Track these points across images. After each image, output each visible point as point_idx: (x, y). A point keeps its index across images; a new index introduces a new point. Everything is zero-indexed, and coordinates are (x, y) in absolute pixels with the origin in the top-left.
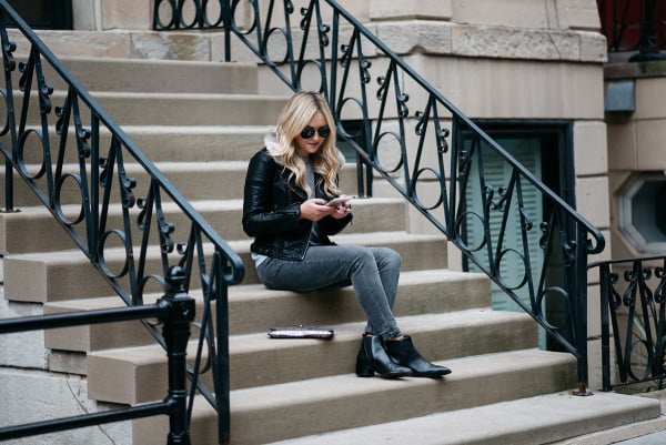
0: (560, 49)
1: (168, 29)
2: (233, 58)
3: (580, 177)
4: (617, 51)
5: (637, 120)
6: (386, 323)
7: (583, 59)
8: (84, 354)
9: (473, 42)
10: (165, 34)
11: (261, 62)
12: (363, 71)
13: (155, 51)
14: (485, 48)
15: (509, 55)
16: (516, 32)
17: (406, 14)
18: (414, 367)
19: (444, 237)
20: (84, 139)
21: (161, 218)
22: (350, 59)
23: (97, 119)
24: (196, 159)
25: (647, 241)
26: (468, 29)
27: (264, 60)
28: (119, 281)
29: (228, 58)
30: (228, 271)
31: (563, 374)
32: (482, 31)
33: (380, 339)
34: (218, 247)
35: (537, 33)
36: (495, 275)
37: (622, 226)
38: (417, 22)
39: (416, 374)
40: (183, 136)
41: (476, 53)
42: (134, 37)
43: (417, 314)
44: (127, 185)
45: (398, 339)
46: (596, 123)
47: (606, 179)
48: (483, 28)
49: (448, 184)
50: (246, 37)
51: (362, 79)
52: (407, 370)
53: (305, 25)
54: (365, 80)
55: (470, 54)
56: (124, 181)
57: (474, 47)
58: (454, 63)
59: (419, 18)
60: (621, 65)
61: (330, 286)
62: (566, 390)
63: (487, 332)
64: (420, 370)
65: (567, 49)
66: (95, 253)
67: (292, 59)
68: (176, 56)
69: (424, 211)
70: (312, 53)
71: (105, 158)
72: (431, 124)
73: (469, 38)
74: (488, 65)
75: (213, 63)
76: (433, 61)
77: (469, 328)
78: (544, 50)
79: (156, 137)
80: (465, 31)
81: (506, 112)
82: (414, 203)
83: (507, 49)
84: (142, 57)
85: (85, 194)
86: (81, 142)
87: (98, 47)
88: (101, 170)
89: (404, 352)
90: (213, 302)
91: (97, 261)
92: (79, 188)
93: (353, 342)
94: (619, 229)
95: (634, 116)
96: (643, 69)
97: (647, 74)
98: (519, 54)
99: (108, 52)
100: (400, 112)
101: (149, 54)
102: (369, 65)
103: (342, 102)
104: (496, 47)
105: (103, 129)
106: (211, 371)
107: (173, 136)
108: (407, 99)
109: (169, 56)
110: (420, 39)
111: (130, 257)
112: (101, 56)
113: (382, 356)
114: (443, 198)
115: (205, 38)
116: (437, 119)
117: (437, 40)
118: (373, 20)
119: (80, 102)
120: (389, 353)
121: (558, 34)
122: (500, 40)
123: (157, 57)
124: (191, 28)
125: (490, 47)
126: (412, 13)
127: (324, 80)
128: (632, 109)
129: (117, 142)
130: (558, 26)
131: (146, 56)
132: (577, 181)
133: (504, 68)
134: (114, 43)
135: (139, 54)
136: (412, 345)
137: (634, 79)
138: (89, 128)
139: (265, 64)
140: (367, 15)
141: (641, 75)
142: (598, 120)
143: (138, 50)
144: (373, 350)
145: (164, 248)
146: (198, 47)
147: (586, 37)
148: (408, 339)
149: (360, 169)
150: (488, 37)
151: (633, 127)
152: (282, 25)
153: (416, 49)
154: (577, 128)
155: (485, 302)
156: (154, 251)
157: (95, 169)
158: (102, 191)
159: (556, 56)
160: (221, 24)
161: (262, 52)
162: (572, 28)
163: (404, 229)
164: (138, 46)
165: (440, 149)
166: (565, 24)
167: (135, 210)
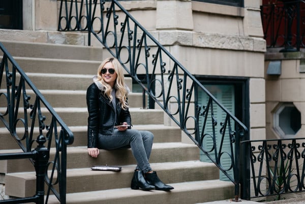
0: (244, 45)
1: (64, 30)
2: (91, 44)
3: (252, 103)
4: (274, 47)
5: (282, 79)
6: (145, 165)
7: (255, 50)
8: (4, 174)
9: (203, 40)
10: (64, 33)
11: (104, 47)
12: (146, 52)
13: (59, 40)
14: (208, 44)
15: (220, 47)
16: (223, 37)
17: (172, 27)
18: (157, 185)
19: (179, 128)
20: (9, 78)
21: (40, 114)
22: (141, 47)
23: (15, 69)
24: (69, 89)
25: (286, 134)
26: (201, 35)
27: (105, 45)
28: (22, 142)
29: (89, 44)
30: (66, 138)
31: (228, 192)
32: (208, 36)
33: (142, 172)
34: (63, 128)
35: (233, 38)
36: (200, 145)
37: (274, 127)
38: (177, 31)
39: (157, 189)
40: (63, 78)
41: (204, 46)
42: (49, 34)
43: (164, 162)
44: (26, 98)
45: (150, 172)
46: (260, 79)
47: (264, 105)
48: (208, 34)
49: (181, 104)
50: (97, 35)
51: (146, 55)
52: (153, 187)
53: (123, 30)
54: (147, 56)
55: (201, 46)
56: (25, 97)
57: (203, 43)
58: (194, 50)
59: (178, 29)
60: (275, 53)
61: (121, 147)
62: (229, 199)
63: (195, 171)
64: (159, 187)
65: (247, 45)
66: (12, 129)
67: (117, 45)
68: (68, 43)
69: (171, 116)
70: (125, 43)
71: (18, 86)
72: (175, 76)
73: (201, 39)
74: (210, 51)
75: (85, 47)
76: (184, 49)
77: (186, 169)
78: (237, 46)
79: (50, 78)
80: (199, 36)
81: (218, 73)
82: (166, 112)
83: (219, 44)
84: (52, 43)
85: (9, 102)
86: (8, 78)
87: (32, 38)
88: (16, 91)
89: (153, 179)
90: (60, 153)
91: (13, 133)
92: (6, 100)
93: (130, 173)
94: (273, 128)
95: (281, 77)
96: (285, 56)
97: (287, 58)
98: (224, 47)
99: (36, 40)
100: (162, 71)
101: (56, 42)
102: (149, 49)
103: (137, 65)
104: (214, 43)
105: (18, 74)
106: (58, 184)
107: (58, 78)
108: (165, 64)
109: (65, 43)
110: (178, 39)
111: (26, 131)
112: (33, 42)
113: (143, 180)
114: (179, 110)
115: (82, 35)
116: (177, 74)
117: (186, 39)
118: (157, 29)
119: (9, 61)
120: (146, 179)
121: (243, 38)
122: (216, 40)
123: (60, 43)
124: (74, 30)
125: (211, 43)
126: (175, 27)
127: (130, 55)
128: (280, 74)
129: (23, 79)
130: (244, 34)
131: (54, 43)
132: (251, 105)
133: (217, 53)
134: (39, 36)
135: (51, 41)
136: (156, 176)
137: (281, 60)
138: (11, 73)
139: (105, 48)
140: (154, 27)
141: (284, 58)
142: (261, 78)
143: (51, 40)
144: (139, 177)
145: (40, 127)
146: (79, 39)
147: (256, 40)
148: (155, 173)
149: (144, 96)
150: (210, 39)
151: (280, 82)
152: (113, 30)
153: (176, 43)
154: (251, 81)
155: (196, 158)
156: (36, 130)
157: (13, 91)
158: (16, 100)
159: (242, 48)
160: (87, 29)
161: (104, 42)
162: (250, 36)
163: (163, 124)
164: (51, 38)
165: (178, 87)
166: (247, 34)
167: (29, 110)
